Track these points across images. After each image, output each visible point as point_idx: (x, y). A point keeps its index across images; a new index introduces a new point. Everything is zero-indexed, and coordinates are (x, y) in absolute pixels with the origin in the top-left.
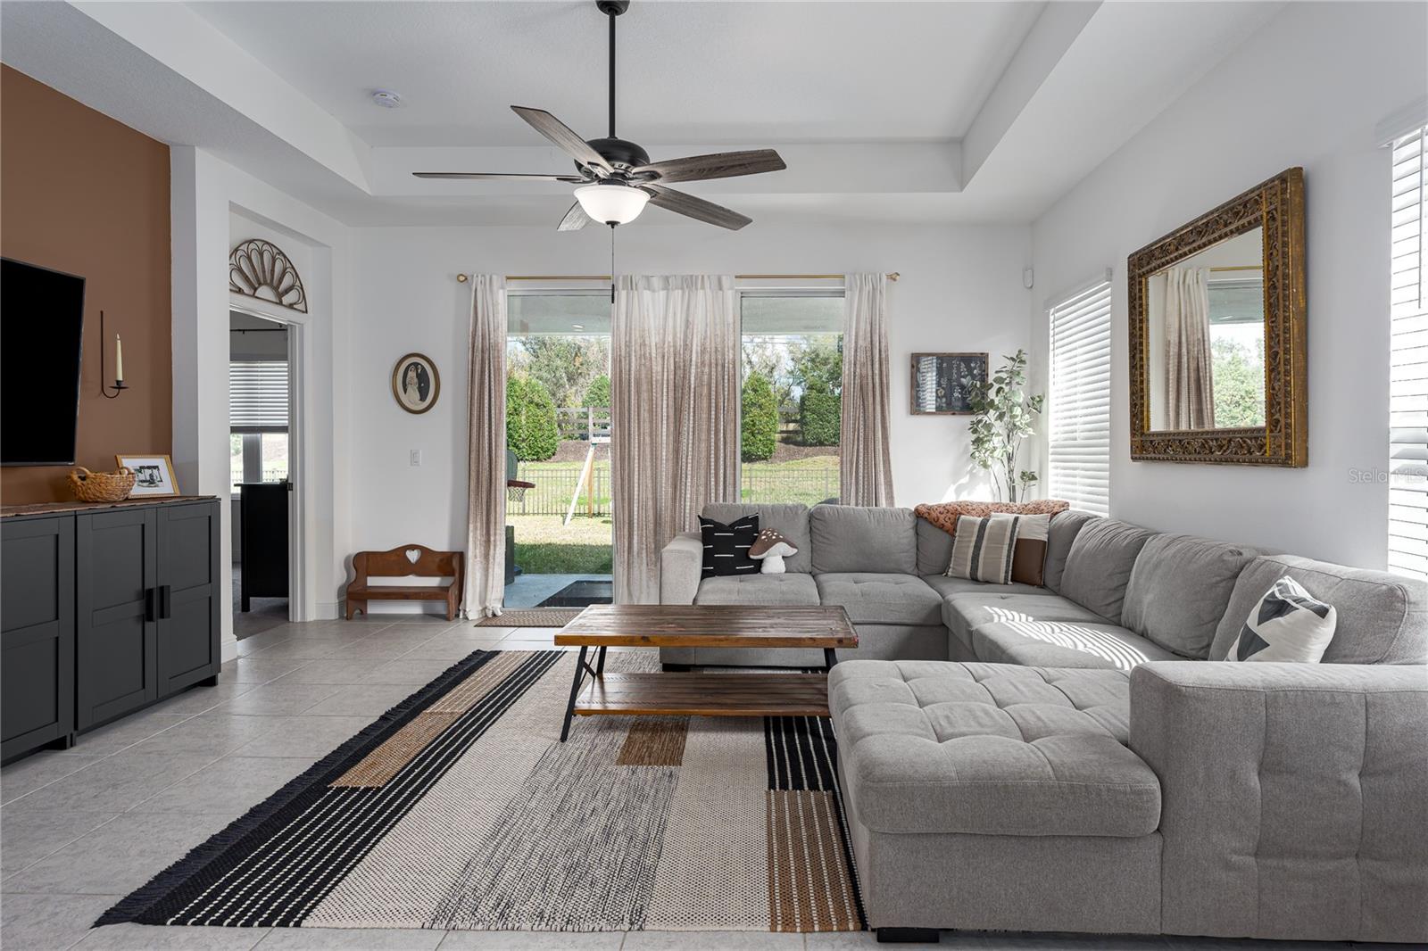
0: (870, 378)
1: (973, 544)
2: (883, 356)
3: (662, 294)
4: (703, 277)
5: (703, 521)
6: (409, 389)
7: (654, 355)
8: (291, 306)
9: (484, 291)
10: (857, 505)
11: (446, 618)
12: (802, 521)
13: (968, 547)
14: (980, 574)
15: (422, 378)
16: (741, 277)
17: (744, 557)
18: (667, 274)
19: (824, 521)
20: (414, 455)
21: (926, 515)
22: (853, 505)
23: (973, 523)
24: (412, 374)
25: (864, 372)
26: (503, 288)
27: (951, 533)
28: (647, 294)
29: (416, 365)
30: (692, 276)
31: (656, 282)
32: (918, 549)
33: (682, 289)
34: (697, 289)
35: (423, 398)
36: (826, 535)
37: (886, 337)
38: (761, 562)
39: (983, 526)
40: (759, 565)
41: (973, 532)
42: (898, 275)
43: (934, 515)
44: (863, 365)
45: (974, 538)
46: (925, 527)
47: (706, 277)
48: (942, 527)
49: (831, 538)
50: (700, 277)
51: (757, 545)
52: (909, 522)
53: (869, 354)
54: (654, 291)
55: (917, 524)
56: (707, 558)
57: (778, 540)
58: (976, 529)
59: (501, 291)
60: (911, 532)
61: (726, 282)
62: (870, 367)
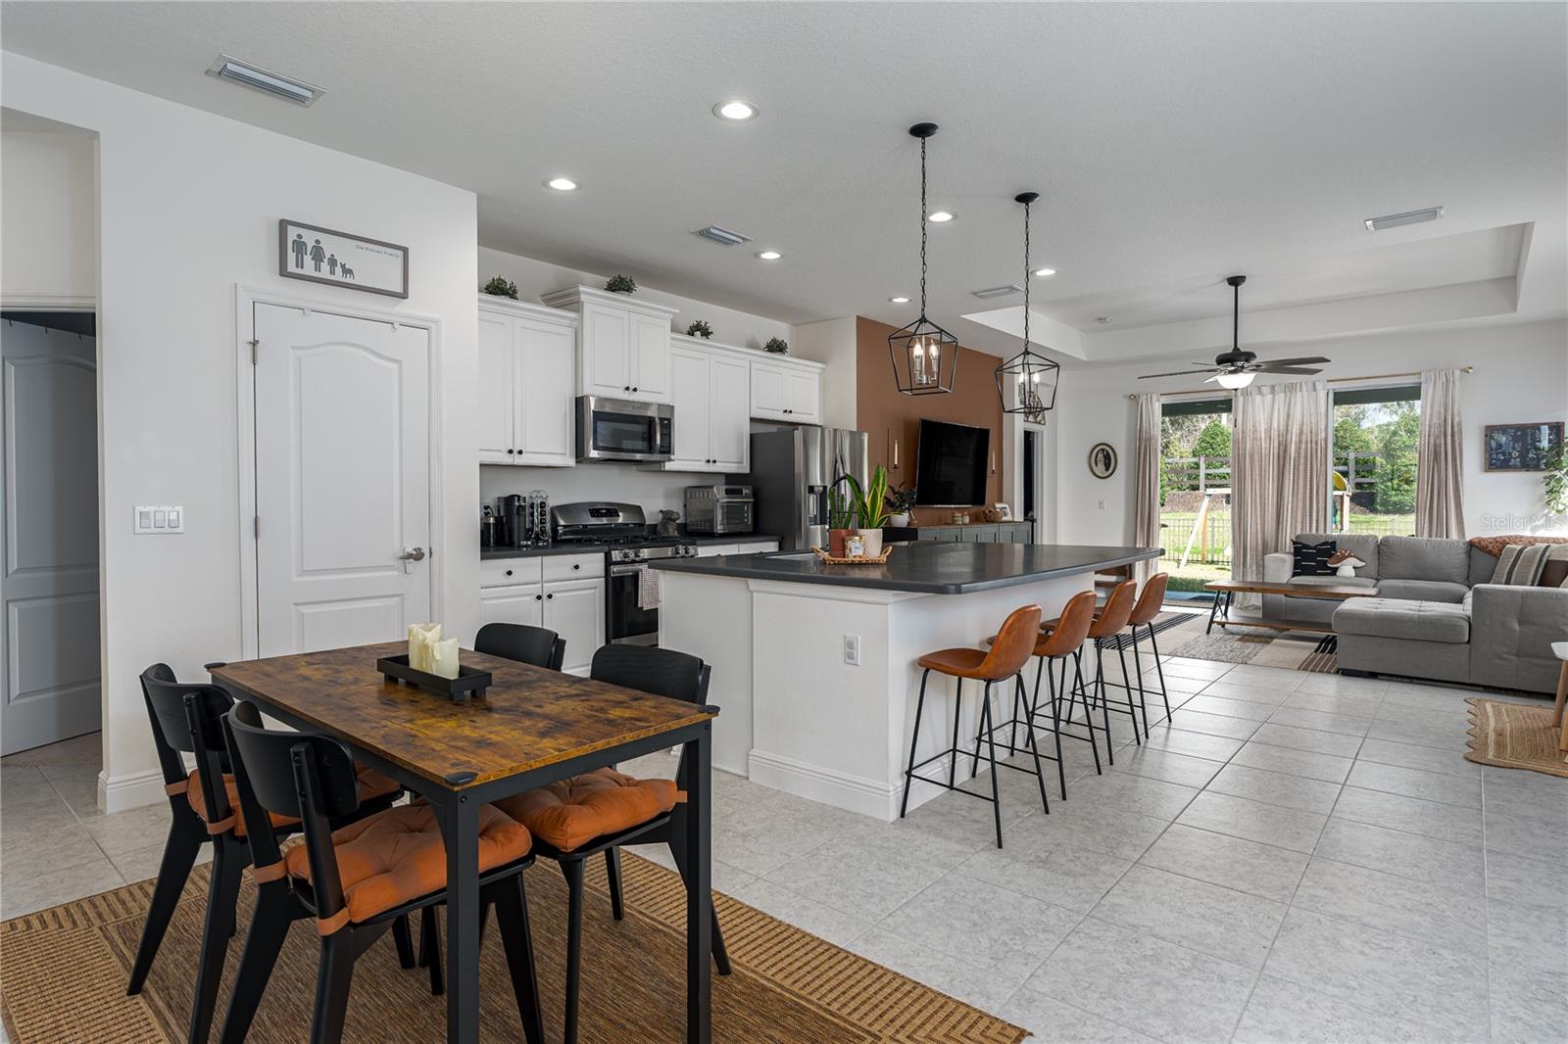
0: (1443, 446)
1: (1510, 564)
2: (1456, 429)
3: (1270, 396)
4: (1300, 384)
5: (1294, 543)
6: (1099, 464)
7: (1263, 437)
9: (1147, 403)
10: (1430, 536)
12: (1372, 547)
13: (1506, 566)
15: (1107, 457)
16: (1331, 380)
17: (1324, 565)
18: (1272, 383)
19: (1390, 546)
20: (1101, 503)
21: (1477, 544)
22: (1426, 537)
23: (1514, 550)
24: (1100, 455)
25: (1438, 442)
26: (1158, 401)
27: (1497, 556)
28: (1258, 398)
29: (1103, 450)
30: (1292, 384)
31: (1265, 390)
32: (1469, 567)
33: (1285, 392)
34: (1296, 392)
35: (1107, 469)
36: (1389, 555)
37: (1459, 415)
38: (1337, 569)
39: (1521, 551)
40: (1334, 571)
41: (1513, 554)
42: (1471, 368)
43: (1484, 544)
44: (1439, 436)
45: (1513, 560)
46: (1475, 552)
47: (1303, 384)
48: (1490, 552)
49: (1393, 557)
50: (1298, 385)
51: (1333, 559)
52: (1462, 548)
53: (1442, 429)
54: (1263, 396)
55: (1471, 550)
56: (1297, 564)
57: (1350, 556)
58: (1516, 553)
60: (1463, 556)
61: (1319, 386)
62: (1443, 438)
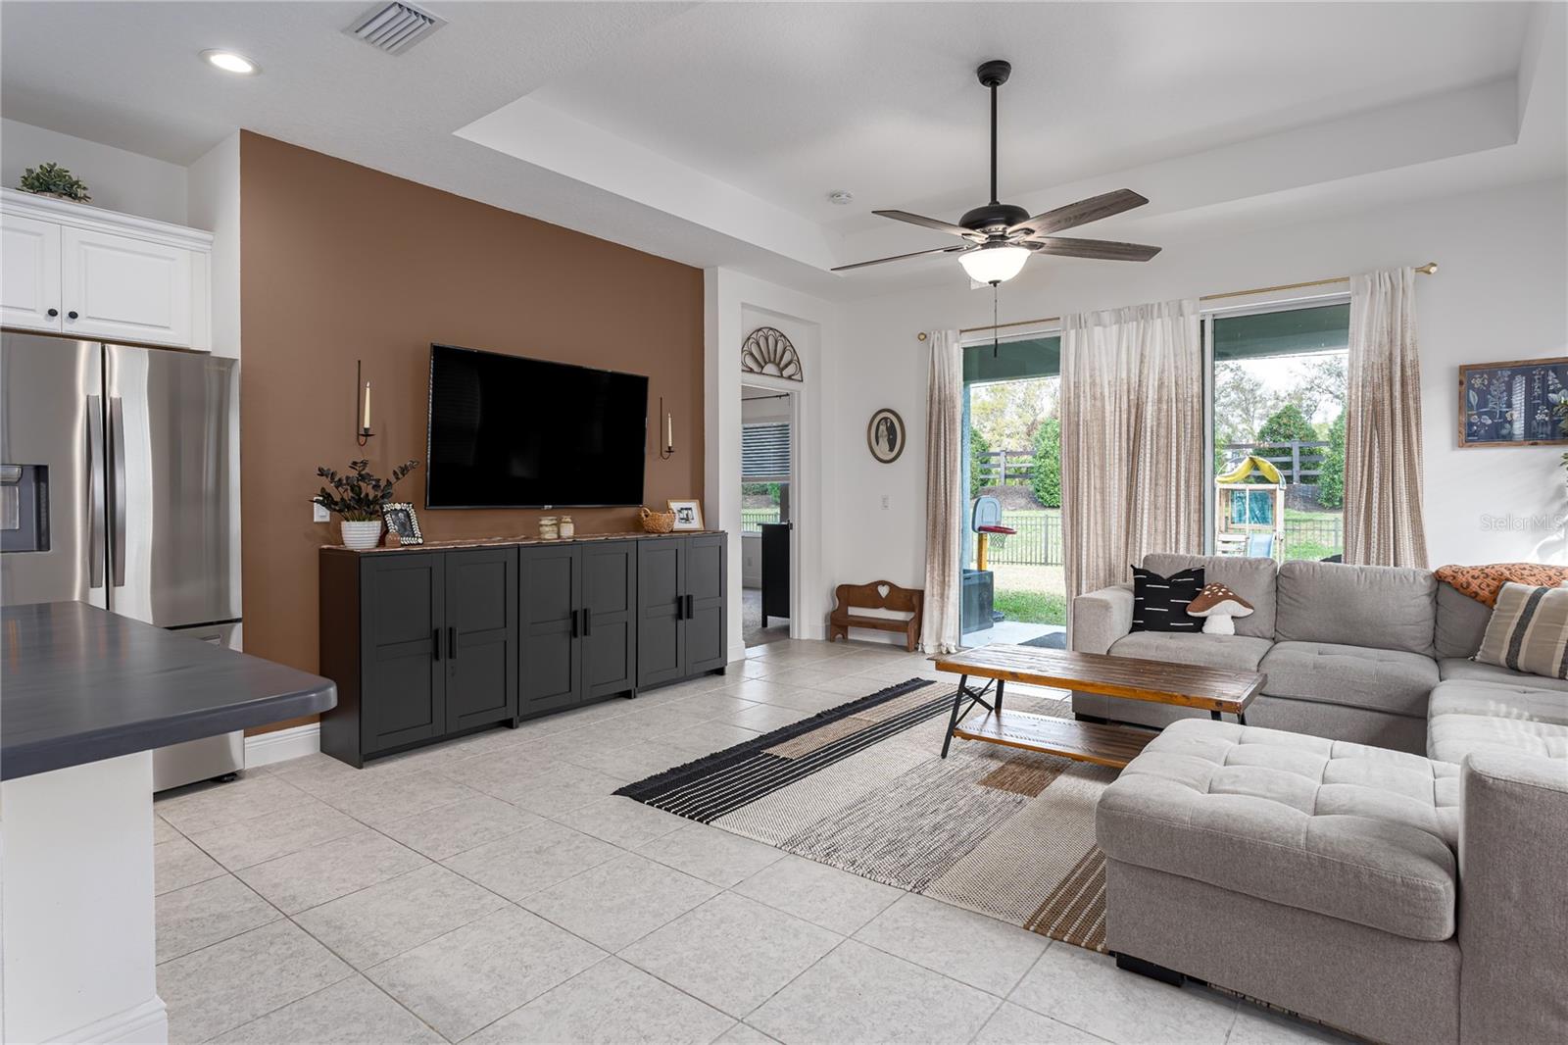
0: (1387, 402)
1: (1515, 621)
2: (1409, 372)
3: (1115, 328)
4: (1159, 305)
5: (1136, 571)
6: (880, 440)
7: (1107, 394)
8: (790, 378)
9: (940, 346)
10: (1367, 562)
11: (906, 649)
12: (1264, 580)
13: (1509, 624)
14: (1521, 662)
15: (891, 430)
16: (1206, 298)
17: (1181, 613)
18: (1119, 307)
20: (885, 500)
21: (1450, 579)
22: (1360, 564)
23: (1522, 593)
24: (883, 428)
25: (1378, 395)
26: (957, 341)
27: (1488, 602)
28: (1098, 330)
29: (886, 419)
30: (1147, 305)
31: (1106, 317)
32: (1436, 622)
33: (1137, 320)
34: (1152, 318)
35: (891, 449)
36: (1295, 596)
37: (1414, 348)
38: (1204, 619)
39: (1535, 598)
40: (1199, 625)
41: (1518, 606)
42: (1434, 265)
43: (1462, 579)
44: (1380, 386)
45: (1519, 613)
46: (1447, 595)
47: (1163, 305)
48: (1475, 596)
49: (1302, 600)
51: (1198, 601)
52: (1423, 587)
53: (1386, 372)
54: (1105, 327)
55: (1438, 589)
56: (1138, 609)
57: (1226, 597)
58: (1525, 601)
59: (956, 345)
60: (1425, 601)
61: (1187, 307)
62: (1386, 388)
